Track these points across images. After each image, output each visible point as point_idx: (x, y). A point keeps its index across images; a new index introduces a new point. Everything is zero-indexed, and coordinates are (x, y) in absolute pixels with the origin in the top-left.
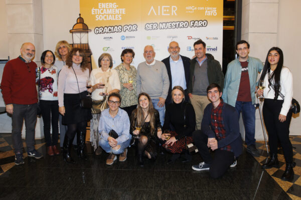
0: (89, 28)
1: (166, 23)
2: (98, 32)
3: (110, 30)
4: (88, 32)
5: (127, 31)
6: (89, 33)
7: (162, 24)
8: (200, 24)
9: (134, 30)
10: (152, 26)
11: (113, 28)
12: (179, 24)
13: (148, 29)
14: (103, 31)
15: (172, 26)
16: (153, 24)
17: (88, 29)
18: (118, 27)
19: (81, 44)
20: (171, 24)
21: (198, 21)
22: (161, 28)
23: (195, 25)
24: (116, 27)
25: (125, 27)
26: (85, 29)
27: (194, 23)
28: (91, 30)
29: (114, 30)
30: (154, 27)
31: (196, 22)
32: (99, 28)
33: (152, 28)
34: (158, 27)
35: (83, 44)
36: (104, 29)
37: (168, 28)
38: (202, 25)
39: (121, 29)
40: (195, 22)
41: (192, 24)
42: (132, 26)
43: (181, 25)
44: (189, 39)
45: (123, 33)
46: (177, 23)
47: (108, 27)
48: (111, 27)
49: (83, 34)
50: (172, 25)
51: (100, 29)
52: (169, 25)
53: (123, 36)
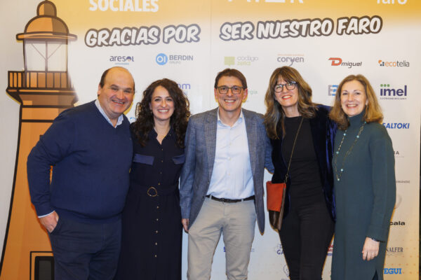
0: (71, 32)
1: (275, 24)
2: (94, 41)
3: (127, 37)
4: (67, 42)
5: (173, 40)
6: (72, 44)
7: (265, 24)
8: (362, 27)
9: (191, 40)
10: (239, 29)
11: (135, 31)
12: (308, 26)
13: (229, 36)
14: (108, 40)
15: (290, 31)
16: (242, 24)
17: (67, 33)
18: (148, 29)
19: (46, 71)
20: (287, 27)
21: (359, 19)
22: (263, 37)
23: (350, 28)
24: (144, 31)
25: (167, 31)
26: (61, 33)
27: (346, 24)
28: (75, 36)
29: (140, 38)
30: (244, 33)
31: (354, 21)
32: (98, 32)
33: (240, 34)
34: (254, 33)
35: (54, 72)
36: (111, 33)
37: (279, 35)
38: (368, 28)
39: (158, 37)
40: (349, 20)
41: (341, 27)
42: (187, 28)
43: (313, 29)
44: (333, 64)
45: (161, 48)
46: (305, 24)
47: (121, 31)
48: (131, 29)
49: (52, 47)
50: (291, 28)
51: (101, 33)
52: (282, 28)
53: (163, 55)
